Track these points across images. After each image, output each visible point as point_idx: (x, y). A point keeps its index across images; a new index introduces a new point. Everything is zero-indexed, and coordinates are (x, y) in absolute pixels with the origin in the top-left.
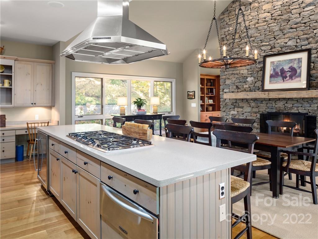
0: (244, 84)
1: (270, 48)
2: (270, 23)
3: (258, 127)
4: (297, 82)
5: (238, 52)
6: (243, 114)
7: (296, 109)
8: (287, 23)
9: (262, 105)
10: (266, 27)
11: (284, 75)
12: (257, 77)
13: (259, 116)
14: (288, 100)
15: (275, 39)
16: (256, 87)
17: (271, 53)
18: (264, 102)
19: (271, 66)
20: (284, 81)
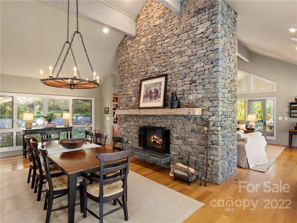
0: (130, 102)
1: (145, 74)
2: (145, 53)
4: (158, 102)
5: (128, 77)
6: (130, 127)
7: (159, 124)
8: (155, 53)
9: (140, 120)
10: (143, 56)
12: (137, 97)
13: (138, 129)
14: (155, 116)
15: (148, 66)
17: (145, 77)
18: (141, 117)
19: (144, 88)
20: (151, 101)
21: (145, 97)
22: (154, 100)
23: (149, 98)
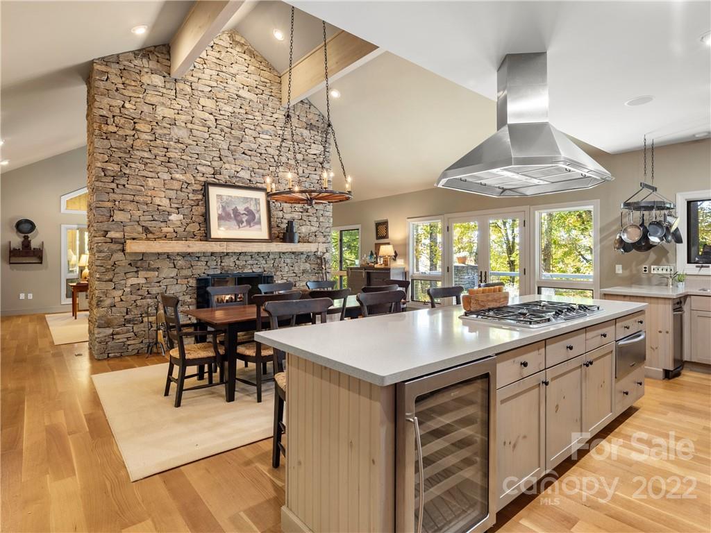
0: (163, 225)
1: (213, 173)
2: (214, 132)
3: (192, 302)
4: (257, 229)
6: (159, 282)
8: (240, 144)
9: (199, 263)
10: (207, 136)
11: (239, 218)
12: (190, 216)
13: (193, 283)
14: (241, 255)
15: (221, 160)
16: (189, 232)
17: (213, 179)
18: (202, 259)
19: (218, 202)
20: (239, 227)
21: (223, 219)
22: (248, 227)
23: (234, 223)
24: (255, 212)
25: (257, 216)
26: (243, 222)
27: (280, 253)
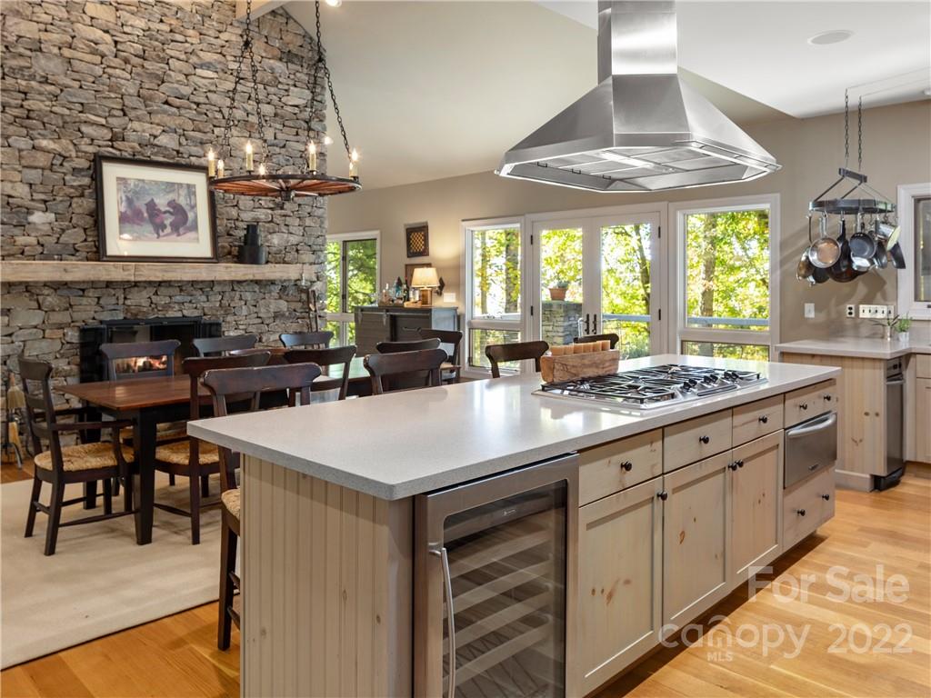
0: (17, 231)
1: (109, 138)
2: (111, 64)
3: (71, 370)
4: (190, 241)
6: (11, 335)
7: (177, 307)
8: (159, 85)
9: (84, 301)
10: (98, 70)
11: (158, 220)
12: (68, 216)
13: (73, 336)
14: (159, 285)
15: (125, 115)
16: (67, 245)
17: (110, 149)
18: (91, 293)
19: (118, 190)
20: (159, 236)
21: (128, 222)
22: (174, 236)
23: (149, 228)
24: (187, 208)
25: (191, 215)
26: (165, 227)
27: (232, 282)
